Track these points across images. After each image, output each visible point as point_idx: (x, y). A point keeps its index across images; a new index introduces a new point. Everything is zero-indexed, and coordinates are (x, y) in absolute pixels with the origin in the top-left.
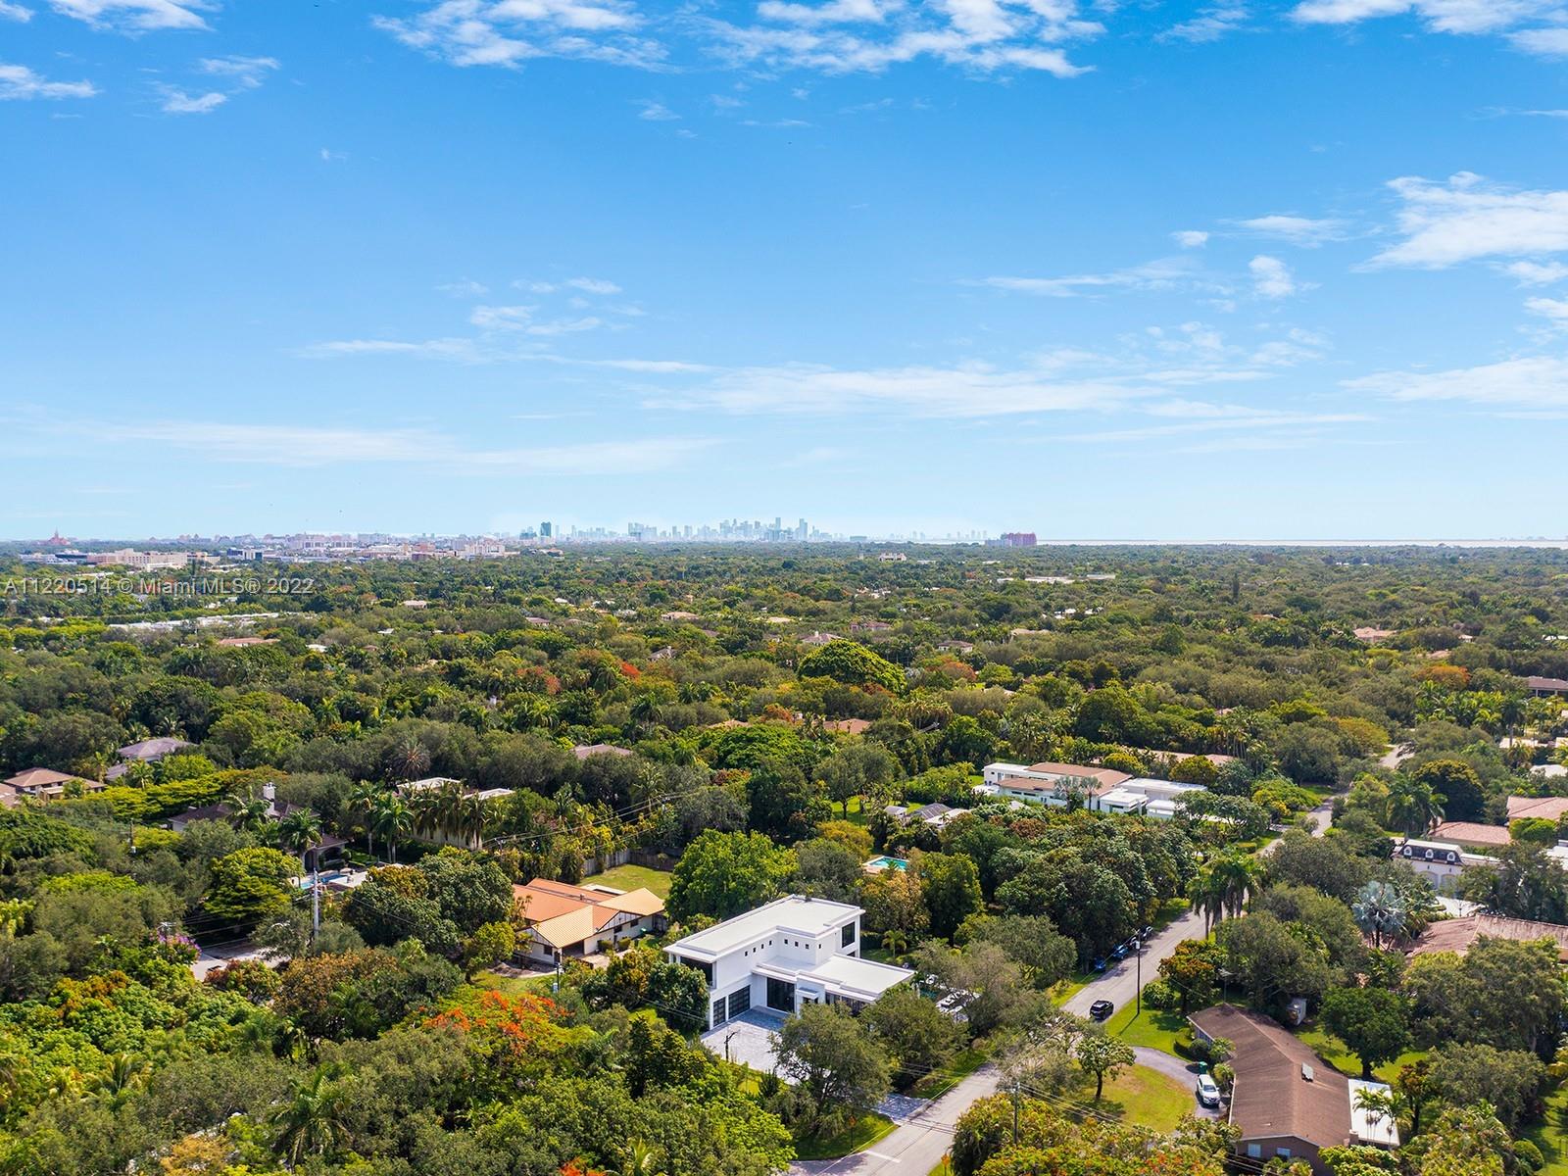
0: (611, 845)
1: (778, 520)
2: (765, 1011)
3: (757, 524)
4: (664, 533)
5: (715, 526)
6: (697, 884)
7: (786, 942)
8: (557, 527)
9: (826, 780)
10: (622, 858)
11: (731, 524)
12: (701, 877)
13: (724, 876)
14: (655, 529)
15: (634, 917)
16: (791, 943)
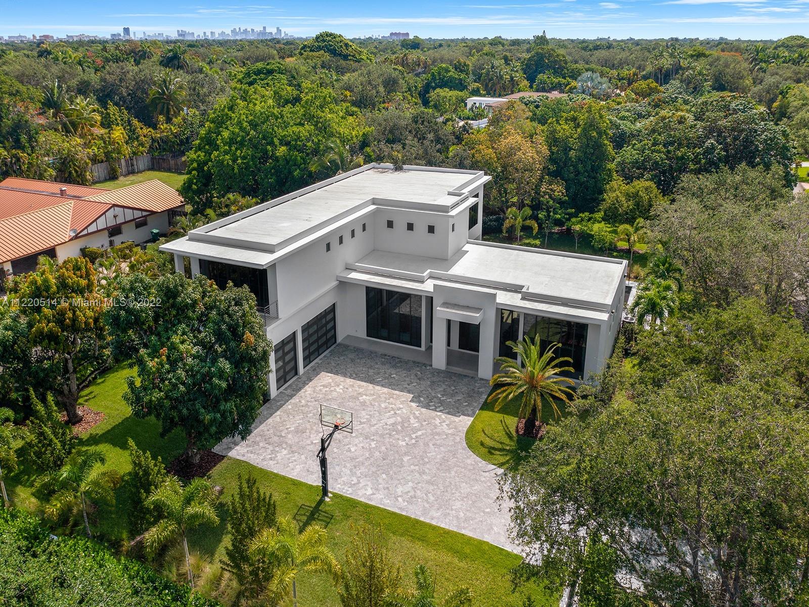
0: (127, 150)
1: (264, 28)
2: (363, 346)
3: (253, 30)
4: (199, 36)
5: (228, 31)
6: (226, 153)
7: (390, 224)
8: (134, 33)
9: (351, 91)
10: (142, 162)
11: (238, 30)
12: (231, 142)
13: (268, 138)
14: (193, 33)
15: (138, 214)
16: (399, 225)
